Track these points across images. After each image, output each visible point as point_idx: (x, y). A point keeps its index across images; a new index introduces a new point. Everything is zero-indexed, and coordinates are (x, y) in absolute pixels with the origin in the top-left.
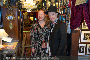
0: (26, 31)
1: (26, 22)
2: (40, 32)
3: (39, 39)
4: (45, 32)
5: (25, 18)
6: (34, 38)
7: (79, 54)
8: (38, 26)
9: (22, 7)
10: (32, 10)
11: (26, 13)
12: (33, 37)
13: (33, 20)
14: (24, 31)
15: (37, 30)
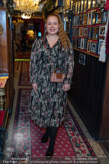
5: (18, 31)
9: (14, 9)
11: (19, 20)
15: (41, 50)
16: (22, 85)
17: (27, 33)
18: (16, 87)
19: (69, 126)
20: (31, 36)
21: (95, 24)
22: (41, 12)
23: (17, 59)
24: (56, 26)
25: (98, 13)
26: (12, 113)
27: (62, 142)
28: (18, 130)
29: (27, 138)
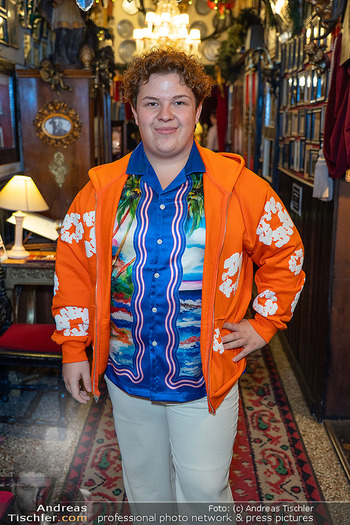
19: (253, 384)
22: (213, 66)
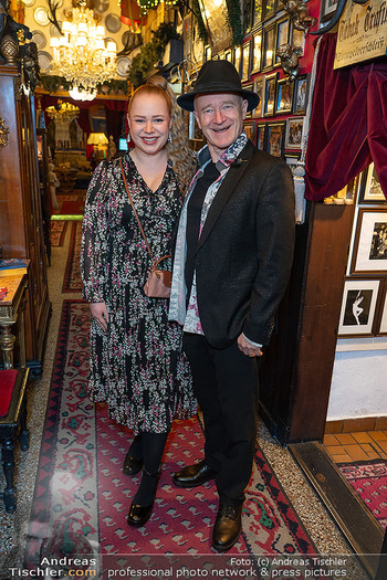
0: (70, 217)
1: (68, 164)
2: (141, 213)
3: (132, 249)
4: (168, 211)
5: (62, 135)
6: (104, 245)
7: (343, 329)
8: (130, 179)
9: (42, 71)
10: (99, 86)
11: (64, 106)
12: (103, 237)
13: (105, 148)
14: (54, 217)
15: (122, 201)
16: (73, 291)
17: (90, 142)
18: (57, 296)
20: (100, 148)
21: (275, 116)
22: (125, 82)
23: (60, 214)
24: (160, 127)
25: (281, 83)
26: (42, 371)
27: (186, 453)
28: (61, 422)
29: (86, 444)
